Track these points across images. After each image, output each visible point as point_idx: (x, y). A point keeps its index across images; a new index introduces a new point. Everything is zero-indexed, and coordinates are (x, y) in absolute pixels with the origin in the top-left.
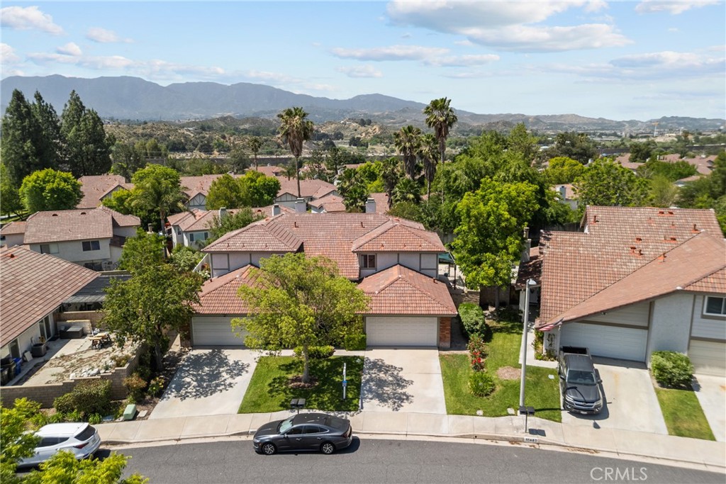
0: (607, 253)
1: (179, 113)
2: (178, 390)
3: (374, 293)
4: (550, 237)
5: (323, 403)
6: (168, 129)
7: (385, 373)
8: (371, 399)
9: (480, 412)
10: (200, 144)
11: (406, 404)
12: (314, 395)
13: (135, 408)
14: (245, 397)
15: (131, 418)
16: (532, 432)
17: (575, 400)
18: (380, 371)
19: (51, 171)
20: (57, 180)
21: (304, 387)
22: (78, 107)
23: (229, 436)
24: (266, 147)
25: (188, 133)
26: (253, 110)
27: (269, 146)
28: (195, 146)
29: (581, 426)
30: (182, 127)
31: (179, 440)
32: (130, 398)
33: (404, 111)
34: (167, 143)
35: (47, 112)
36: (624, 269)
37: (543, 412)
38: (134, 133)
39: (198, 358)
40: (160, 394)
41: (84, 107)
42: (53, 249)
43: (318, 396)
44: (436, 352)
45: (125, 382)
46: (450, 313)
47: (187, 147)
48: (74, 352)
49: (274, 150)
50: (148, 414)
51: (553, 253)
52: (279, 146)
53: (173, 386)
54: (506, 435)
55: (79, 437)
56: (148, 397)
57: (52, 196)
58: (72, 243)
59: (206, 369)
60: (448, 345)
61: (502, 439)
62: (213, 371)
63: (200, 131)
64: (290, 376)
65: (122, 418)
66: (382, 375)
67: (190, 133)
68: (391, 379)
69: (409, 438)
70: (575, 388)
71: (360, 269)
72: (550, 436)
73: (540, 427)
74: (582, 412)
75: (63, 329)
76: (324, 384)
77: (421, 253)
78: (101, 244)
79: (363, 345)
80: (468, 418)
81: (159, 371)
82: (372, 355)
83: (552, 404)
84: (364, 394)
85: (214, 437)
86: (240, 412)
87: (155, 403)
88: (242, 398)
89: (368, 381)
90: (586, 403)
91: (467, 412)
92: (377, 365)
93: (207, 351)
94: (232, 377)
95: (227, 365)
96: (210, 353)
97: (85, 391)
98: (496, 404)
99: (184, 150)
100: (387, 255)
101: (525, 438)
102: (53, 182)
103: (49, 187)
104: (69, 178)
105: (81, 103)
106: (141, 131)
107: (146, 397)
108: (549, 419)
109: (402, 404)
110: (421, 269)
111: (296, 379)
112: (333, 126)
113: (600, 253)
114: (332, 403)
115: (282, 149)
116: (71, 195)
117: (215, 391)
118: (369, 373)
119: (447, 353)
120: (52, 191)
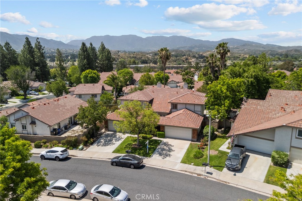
0: (269, 109)
1: (149, 48)
2: (98, 143)
3: (170, 118)
4: (247, 101)
5: (140, 153)
6: (142, 55)
7: (166, 147)
8: (157, 154)
9: (193, 164)
10: (153, 60)
11: (168, 158)
12: (138, 150)
13: (82, 147)
14: (116, 148)
15: (81, 149)
16: (208, 173)
17: (228, 164)
18: (165, 146)
19: (91, 70)
20: (92, 73)
21: (136, 147)
22: (103, 48)
23: (106, 159)
24: (179, 62)
25: (150, 56)
26: (177, 46)
27: (179, 61)
28: (151, 61)
29: (229, 174)
30: (148, 54)
31: (92, 158)
32: (82, 143)
33: (244, 45)
34: (141, 60)
35: (93, 49)
36: (274, 116)
37: (216, 167)
38: (130, 56)
39: (108, 134)
40: (92, 144)
41: (105, 48)
42: (83, 96)
43: (139, 151)
44: (190, 142)
45: (81, 138)
46: (196, 127)
47: (148, 62)
48: (77, 129)
49: (181, 63)
50: (86, 149)
51: (246, 108)
52: (184, 61)
53: (97, 142)
54: (197, 172)
55: (62, 151)
56: (88, 144)
57: (90, 79)
58: (88, 95)
59: (109, 138)
60: (196, 140)
61: (195, 173)
62: (111, 139)
63: (154, 55)
64: (134, 143)
65: (78, 149)
66: (165, 147)
67: (150, 57)
68: (167, 149)
69: (163, 168)
70: (230, 159)
71: (171, 109)
72: (214, 175)
73: (212, 172)
74: (231, 169)
75: (76, 122)
76: (143, 147)
77: (195, 105)
78: (98, 95)
79: (164, 136)
80: (187, 165)
81: (95, 137)
82: (165, 140)
83: (222, 165)
84: (155, 152)
85: (102, 159)
86: (113, 152)
87: (90, 146)
88: (115, 148)
89: (159, 148)
90: (232, 165)
91: (187, 163)
92: (166, 144)
93: (112, 133)
94: (116, 141)
95: (116, 137)
96: (113, 133)
97: (69, 139)
98: (200, 162)
99: (147, 63)
100: (181, 105)
101: (204, 174)
102: (91, 74)
103: (89, 76)
104: (96, 73)
105: (104, 46)
106: (132, 56)
107: (87, 144)
108: (217, 169)
109: (167, 157)
110: (194, 111)
111: (135, 145)
112: (209, 53)
113: (266, 109)
114: (142, 154)
115: (185, 62)
116: (96, 78)
117: (108, 145)
118: (161, 146)
119: (194, 143)
120: (90, 77)
